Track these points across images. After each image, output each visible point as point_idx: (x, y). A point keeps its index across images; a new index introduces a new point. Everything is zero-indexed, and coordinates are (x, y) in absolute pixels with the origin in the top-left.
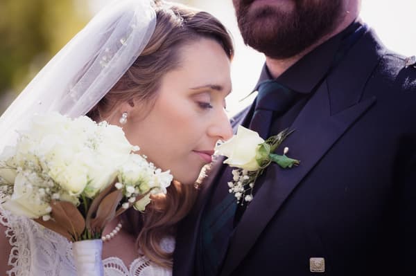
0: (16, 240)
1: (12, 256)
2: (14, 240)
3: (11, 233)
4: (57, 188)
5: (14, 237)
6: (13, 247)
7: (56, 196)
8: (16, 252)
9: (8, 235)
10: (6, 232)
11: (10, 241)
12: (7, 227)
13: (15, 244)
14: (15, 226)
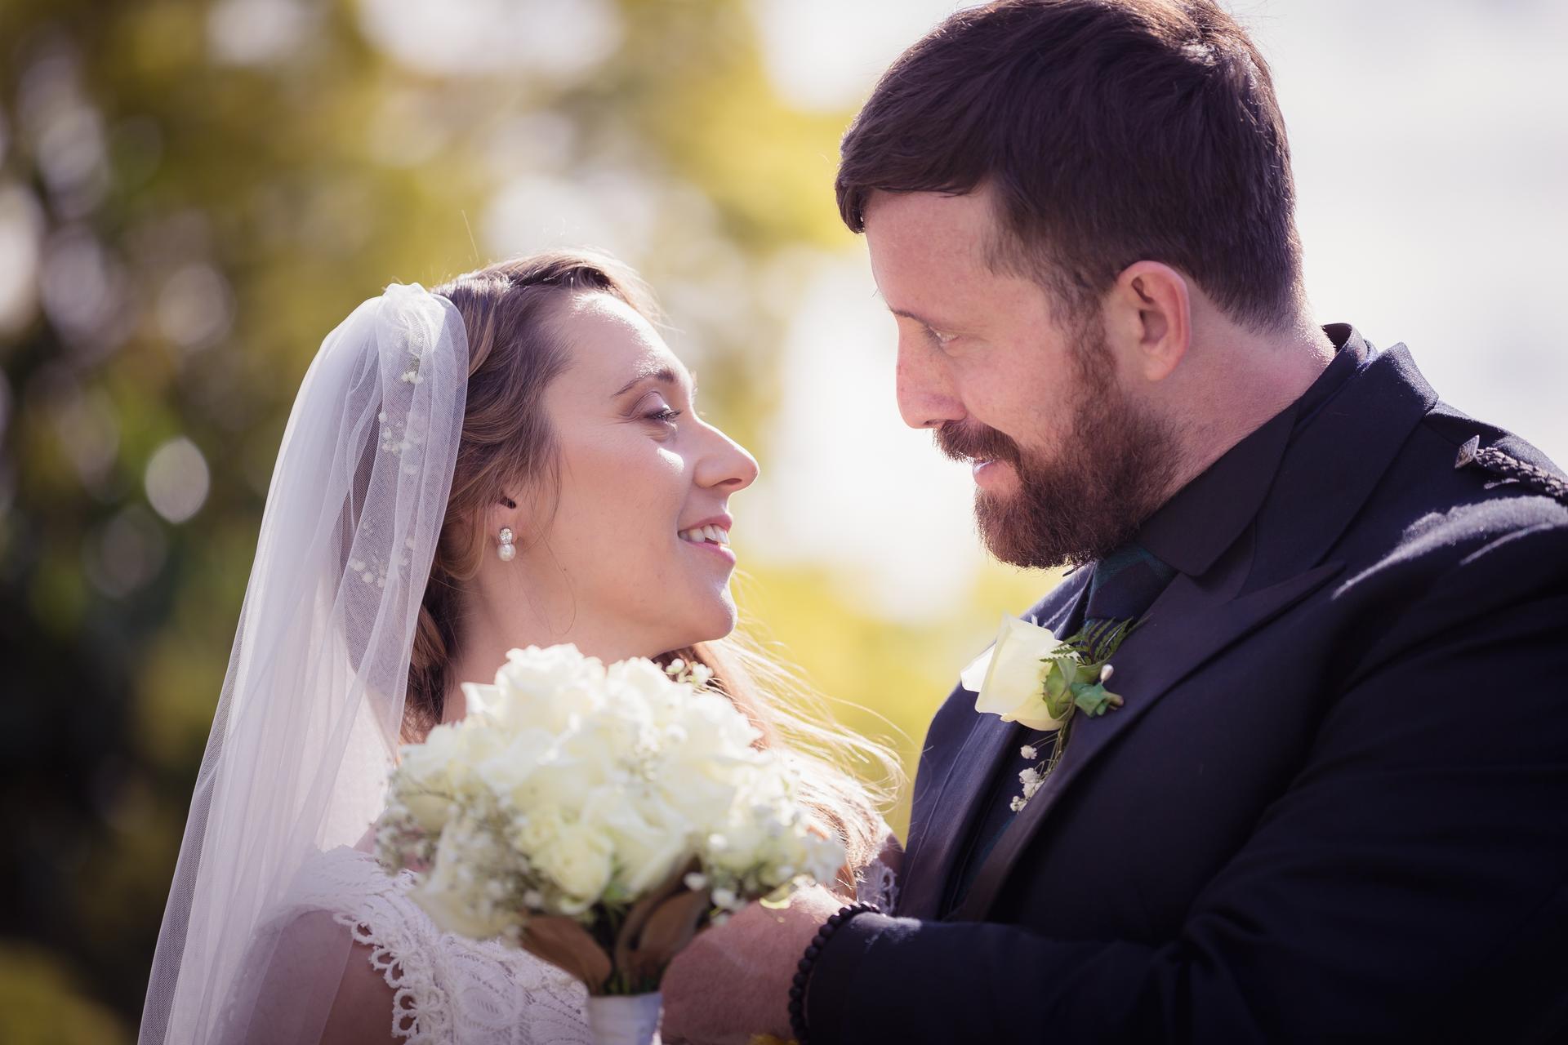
0: (401, 973)
1: (399, 1013)
2: (398, 973)
3: (386, 958)
4: (531, 880)
5: (397, 965)
6: (397, 990)
7: (533, 899)
8: (407, 1002)
9: (378, 965)
10: (373, 958)
11: (388, 977)
12: (371, 946)
13: (401, 981)
14: (391, 939)
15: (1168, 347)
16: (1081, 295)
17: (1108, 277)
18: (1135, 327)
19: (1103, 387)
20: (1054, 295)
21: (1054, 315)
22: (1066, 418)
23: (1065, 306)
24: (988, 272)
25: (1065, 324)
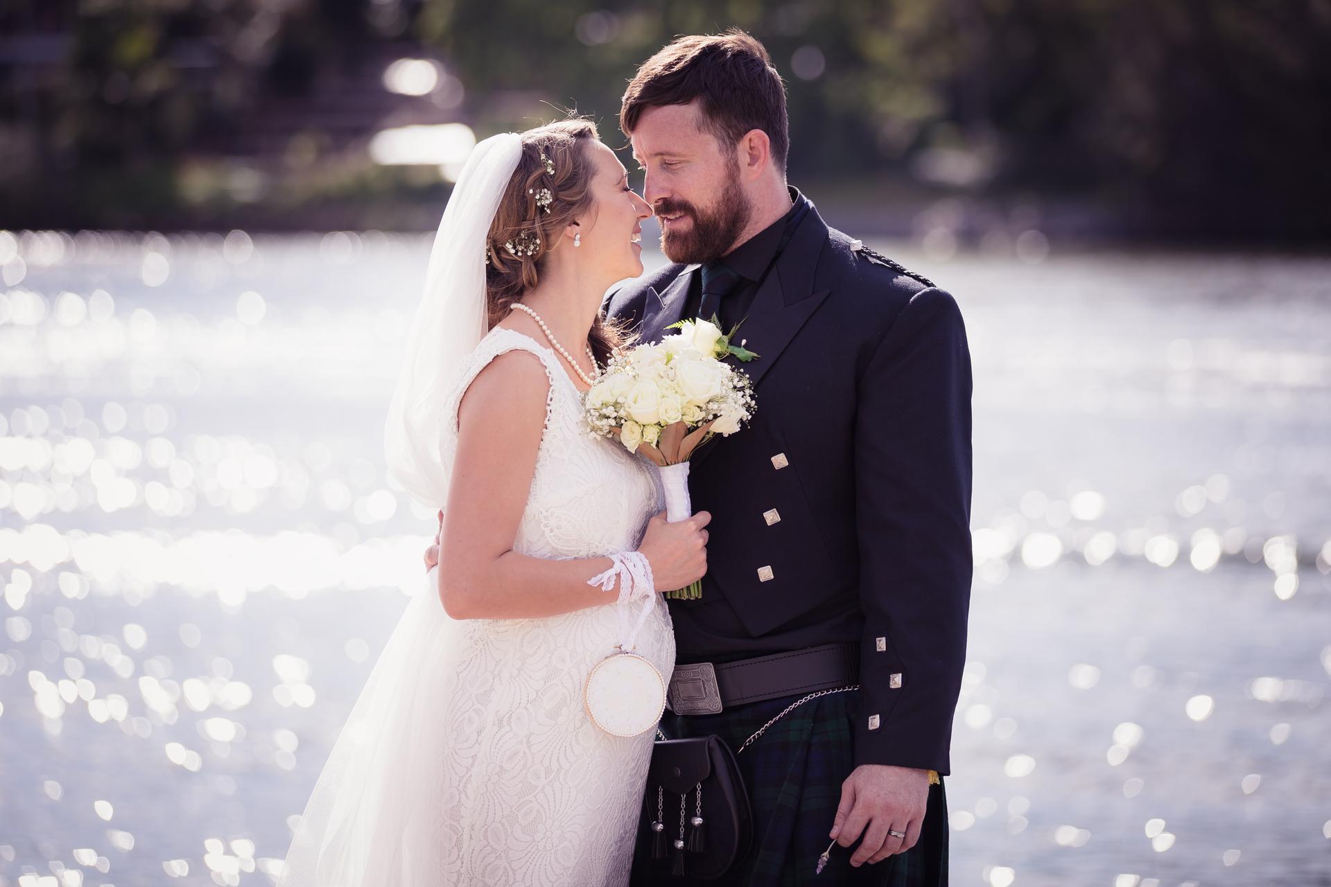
15: (759, 166)
16: (730, 143)
17: (739, 135)
18: (748, 159)
19: (734, 181)
20: (721, 142)
21: (720, 150)
22: (720, 193)
23: (724, 146)
24: (698, 132)
25: (725, 153)
